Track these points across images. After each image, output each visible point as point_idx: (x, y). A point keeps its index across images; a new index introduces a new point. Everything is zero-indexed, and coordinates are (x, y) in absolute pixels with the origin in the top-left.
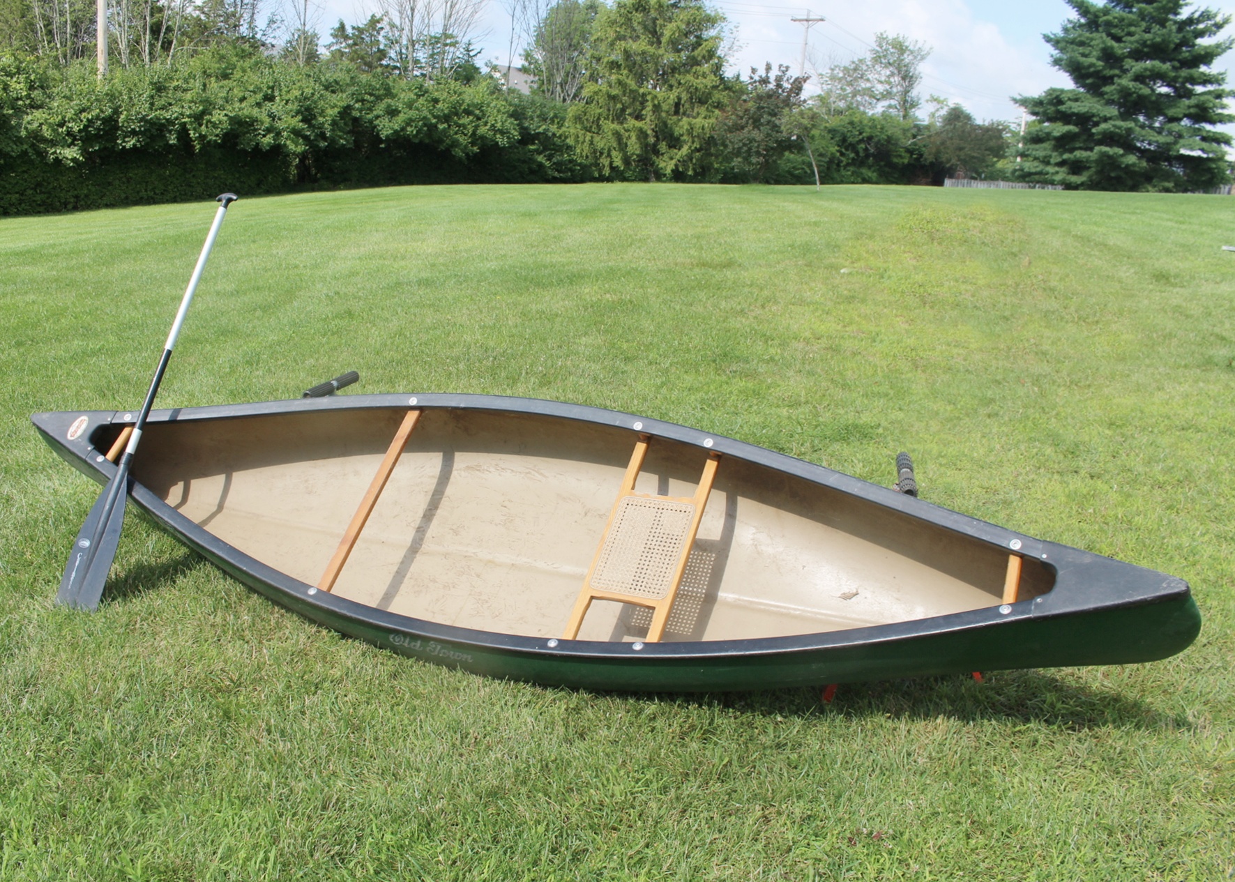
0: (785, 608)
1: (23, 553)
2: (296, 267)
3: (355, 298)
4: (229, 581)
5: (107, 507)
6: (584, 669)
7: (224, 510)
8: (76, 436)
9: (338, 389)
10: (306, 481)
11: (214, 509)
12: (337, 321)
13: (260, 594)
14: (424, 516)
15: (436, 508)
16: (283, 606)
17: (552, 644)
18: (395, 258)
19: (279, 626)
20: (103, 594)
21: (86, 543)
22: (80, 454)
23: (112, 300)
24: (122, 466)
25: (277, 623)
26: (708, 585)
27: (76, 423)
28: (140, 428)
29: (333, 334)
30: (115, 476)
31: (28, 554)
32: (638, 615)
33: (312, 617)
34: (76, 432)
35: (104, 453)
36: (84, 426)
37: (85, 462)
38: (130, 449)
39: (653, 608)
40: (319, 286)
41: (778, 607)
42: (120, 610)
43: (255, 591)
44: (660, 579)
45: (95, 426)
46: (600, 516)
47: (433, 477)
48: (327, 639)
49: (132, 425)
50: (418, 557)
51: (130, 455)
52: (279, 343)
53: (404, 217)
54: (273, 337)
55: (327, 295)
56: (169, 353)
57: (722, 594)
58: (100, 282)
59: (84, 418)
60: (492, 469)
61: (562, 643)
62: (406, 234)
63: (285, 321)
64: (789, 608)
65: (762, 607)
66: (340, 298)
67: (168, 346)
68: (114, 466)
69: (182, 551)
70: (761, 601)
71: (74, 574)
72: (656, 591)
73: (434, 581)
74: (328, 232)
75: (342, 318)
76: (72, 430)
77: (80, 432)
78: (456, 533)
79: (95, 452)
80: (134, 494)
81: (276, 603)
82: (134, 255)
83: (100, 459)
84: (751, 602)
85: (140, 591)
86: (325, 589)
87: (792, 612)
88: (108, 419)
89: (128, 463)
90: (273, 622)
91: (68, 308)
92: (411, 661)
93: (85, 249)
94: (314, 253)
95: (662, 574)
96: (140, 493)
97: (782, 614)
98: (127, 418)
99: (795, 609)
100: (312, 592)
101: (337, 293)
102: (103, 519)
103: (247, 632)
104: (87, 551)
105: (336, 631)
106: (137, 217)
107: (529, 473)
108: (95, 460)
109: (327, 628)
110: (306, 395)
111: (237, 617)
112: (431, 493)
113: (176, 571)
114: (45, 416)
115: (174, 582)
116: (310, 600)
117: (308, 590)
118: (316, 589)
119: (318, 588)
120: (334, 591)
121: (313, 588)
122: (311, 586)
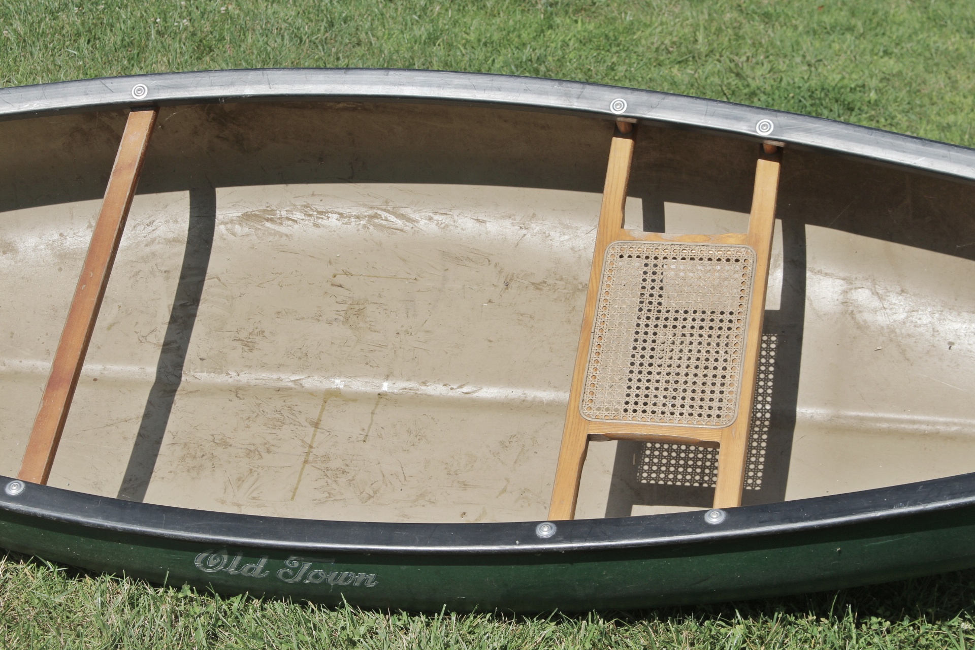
0: (928, 423)
6: (607, 572)
14: (173, 320)
15: (196, 301)
17: (545, 532)
26: (773, 396)
32: (651, 464)
39: (716, 445)
41: (913, 422)
44: (717, 389)
46: (537, 286)
47: (176, 240)
50: (179, 401)
57: (803, 411)
60: (298, 216)
61: (566, 528)
64: (935, 423)
65: (885, 425)
70: (880, 415)
72: (714, 412)
73: (225, 444)
78: (249, 346)
84: (862, 419)
86: (37, 480)
87: (941, 428)
92: (236, 602)
95: (718, 381)
97: (924, 435)
99: (946, 424)
100: (14, 490)
107: (376, 216)
112: (178, 274)
116: (13, 506)
117: (5, 486)
118: (22, 483)
119: (25, 482)
120: (51, 483)
121: (15, 483)
122: (9, 480)
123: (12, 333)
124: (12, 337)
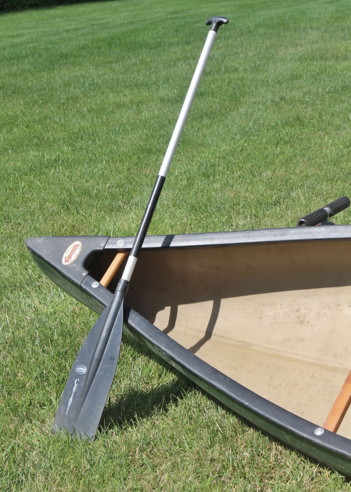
1: (16, 375)
2: (236, 70)
3: (302, 103)
4: (222, 412)
5: (104, 334)
7: (212, 337)
8: (71, 261)
9: (331, 215)
10: (298, 310)
11: (203, 335)
12: (287, 129)
13: (256, 428)
16: (282, 443)
18: (337, 58)
19: (278, 464)
20: (101, 422)
21: (83, 370)
22: (75, 280)
23: (59, 108)
24: (118, 293)
25: (276, 460)
27: (70, 249)
28: (136, 255)
29: (286, 143)
30: (112, 303)
31: (20, 375)
33: (315, 456)
34: (70, 257)
35: (98, 278)
36: (78, 251)
37: (80, 288)
38: (126, 276)
40: (262, 91)
42: (117, 438)
43: (250, 425)
45: (88, 251)
48: (330, 480)
49: (127, 252)
51: (126, 282)
52: (232, 153)
53: (337, 11)
54: (224, 147)
55: (273, 101)
56: (163, 179)
58: (45, 89)
59: (78, 243)
62: (343, 30)
63: (235, 130)
66: (286, 102)
67: (162, 173)
68: (109, 292)
69: (169, 378)
71: (71, 400)
74: (261, 30)
75: (292, 126)
76: (66, 255)
77: (74, 258)
79: (90, 278)
80: (130, 321)
81: (273, 438)
82: (72, 60)
83: (95, 285)
85: (134, 419)
86: (331, 429)
88: (101, 245)
89: (124, 290)
90: (272, 459)
91: (17, 117)
93: (24, 54)
94: (250, 54)
96: (135, 320)
98: (120, 244)
100: (319, 432)
101: (282, 98)
102: (100, 346)
103: (247, 469)
104: (84, 378)
105: (340, 473)
106: (62, 17)
108: (90, 286)
109: (330, 469)
110: (301, 223)
111: (236, 452)
113: (168, 400)
114: (40, 240)
115: (166, 410)
116: (317, 441)
117: (314, 430)
118: (323, 429)
119: (324, 429)
120: (339, 433)
121: (319, 429)
122: (318, 427)
123: (347, 348)
124: (346, 350)
